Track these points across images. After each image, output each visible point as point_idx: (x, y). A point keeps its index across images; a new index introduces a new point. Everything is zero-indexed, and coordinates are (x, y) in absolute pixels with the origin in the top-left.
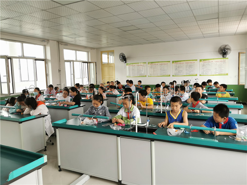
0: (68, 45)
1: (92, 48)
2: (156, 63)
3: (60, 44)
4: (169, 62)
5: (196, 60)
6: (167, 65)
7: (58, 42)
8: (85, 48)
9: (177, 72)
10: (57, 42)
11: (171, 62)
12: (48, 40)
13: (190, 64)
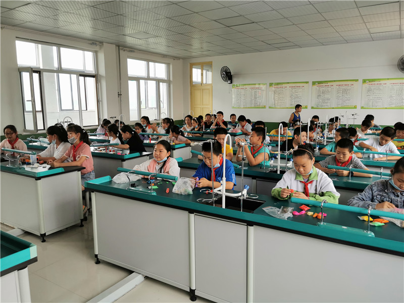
0: (134, 51)
1: (175, 58)
2: (284, 85)
3: (122, 49)
4: (307, 82)
5: (357, 80)
6: (303, 88)
7: (119, 46)
8: (164, 57)
9: (321, 101)
10: (116, 46)
11: (311, 83)
12: (101, 43)
13: (345, 87)
